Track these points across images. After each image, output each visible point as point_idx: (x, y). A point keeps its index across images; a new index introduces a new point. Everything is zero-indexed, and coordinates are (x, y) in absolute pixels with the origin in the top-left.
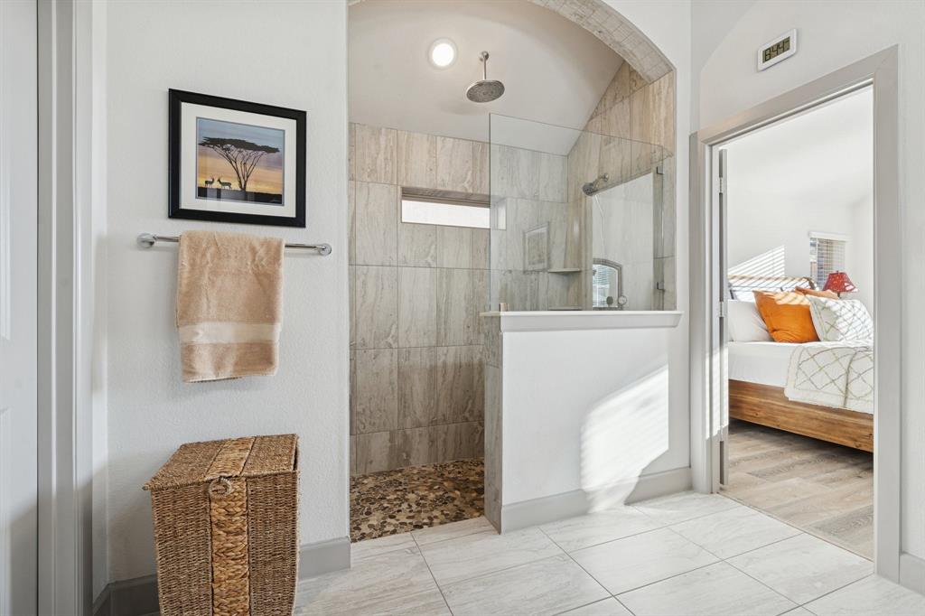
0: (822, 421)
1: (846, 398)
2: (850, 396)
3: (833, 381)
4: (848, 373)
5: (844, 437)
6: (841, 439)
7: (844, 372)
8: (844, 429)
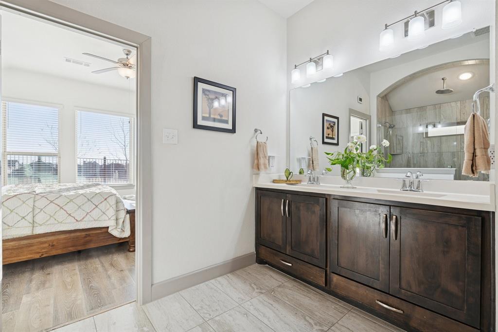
0: (11, 249)
1: (33, 227)
2: (35, 225)
3: (24, 218)
4: (33, 209)
5: (31, 254)
6: (29, 256)
7: (31, 210)
8: (32, 248)
